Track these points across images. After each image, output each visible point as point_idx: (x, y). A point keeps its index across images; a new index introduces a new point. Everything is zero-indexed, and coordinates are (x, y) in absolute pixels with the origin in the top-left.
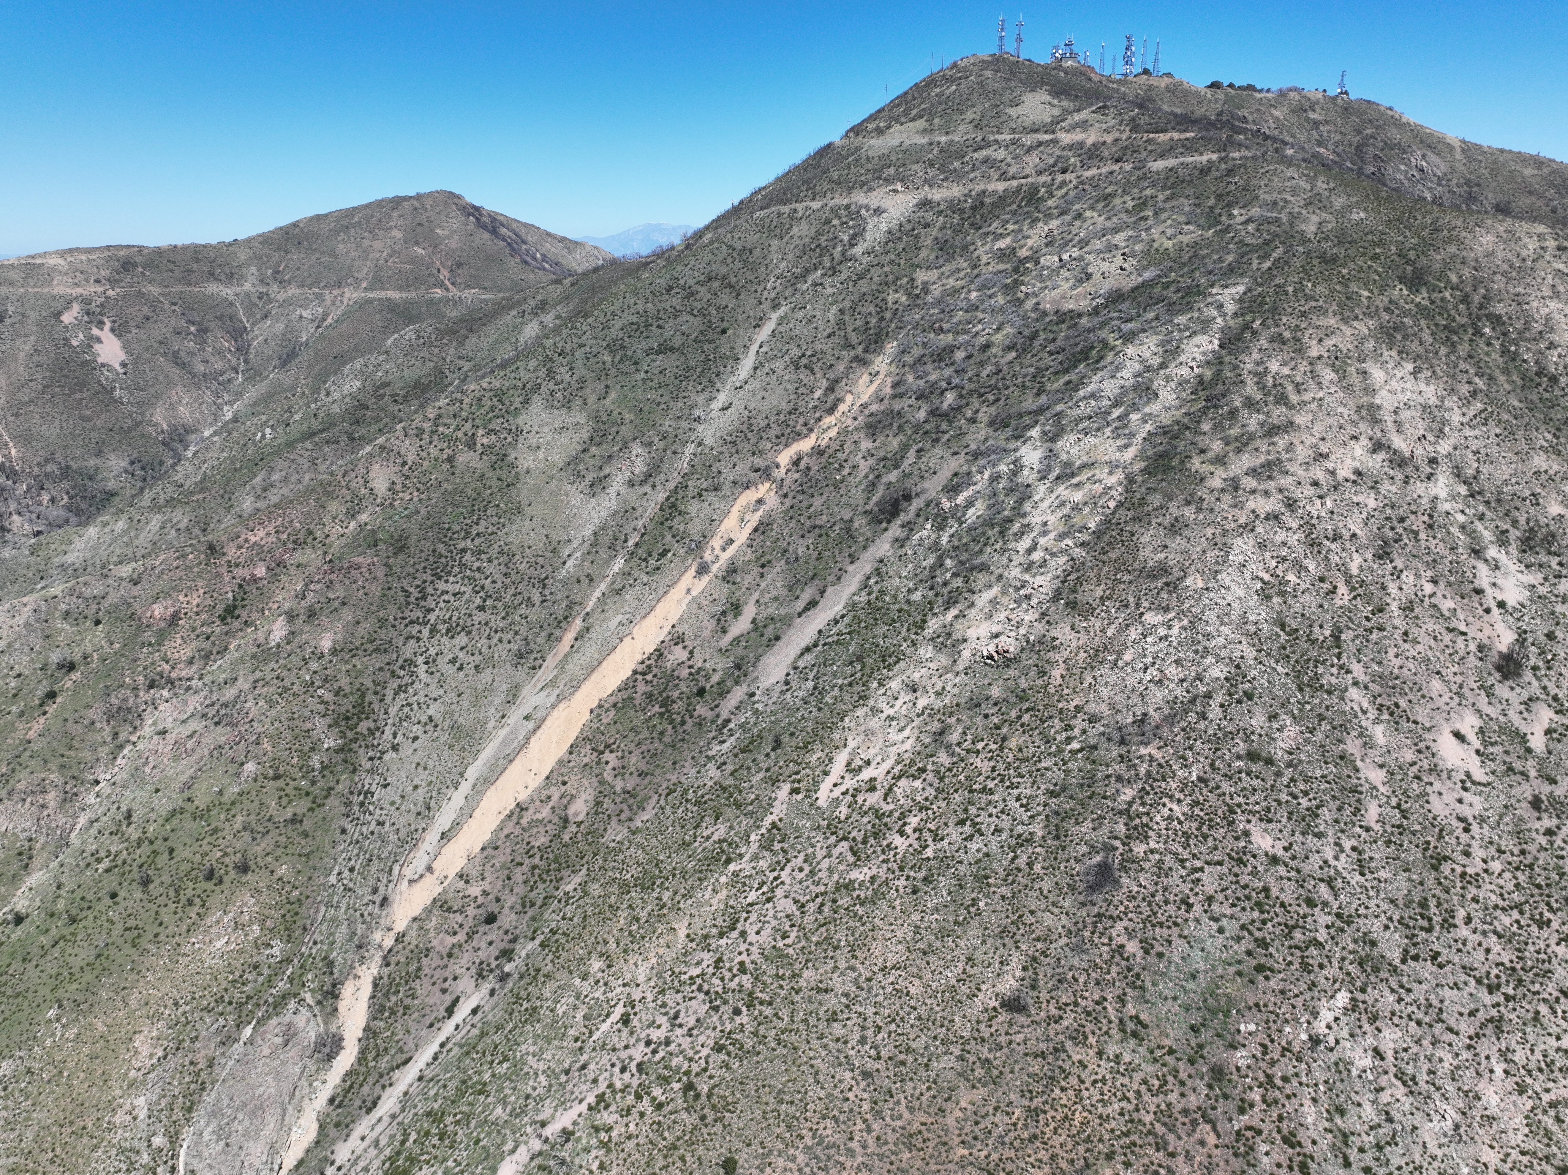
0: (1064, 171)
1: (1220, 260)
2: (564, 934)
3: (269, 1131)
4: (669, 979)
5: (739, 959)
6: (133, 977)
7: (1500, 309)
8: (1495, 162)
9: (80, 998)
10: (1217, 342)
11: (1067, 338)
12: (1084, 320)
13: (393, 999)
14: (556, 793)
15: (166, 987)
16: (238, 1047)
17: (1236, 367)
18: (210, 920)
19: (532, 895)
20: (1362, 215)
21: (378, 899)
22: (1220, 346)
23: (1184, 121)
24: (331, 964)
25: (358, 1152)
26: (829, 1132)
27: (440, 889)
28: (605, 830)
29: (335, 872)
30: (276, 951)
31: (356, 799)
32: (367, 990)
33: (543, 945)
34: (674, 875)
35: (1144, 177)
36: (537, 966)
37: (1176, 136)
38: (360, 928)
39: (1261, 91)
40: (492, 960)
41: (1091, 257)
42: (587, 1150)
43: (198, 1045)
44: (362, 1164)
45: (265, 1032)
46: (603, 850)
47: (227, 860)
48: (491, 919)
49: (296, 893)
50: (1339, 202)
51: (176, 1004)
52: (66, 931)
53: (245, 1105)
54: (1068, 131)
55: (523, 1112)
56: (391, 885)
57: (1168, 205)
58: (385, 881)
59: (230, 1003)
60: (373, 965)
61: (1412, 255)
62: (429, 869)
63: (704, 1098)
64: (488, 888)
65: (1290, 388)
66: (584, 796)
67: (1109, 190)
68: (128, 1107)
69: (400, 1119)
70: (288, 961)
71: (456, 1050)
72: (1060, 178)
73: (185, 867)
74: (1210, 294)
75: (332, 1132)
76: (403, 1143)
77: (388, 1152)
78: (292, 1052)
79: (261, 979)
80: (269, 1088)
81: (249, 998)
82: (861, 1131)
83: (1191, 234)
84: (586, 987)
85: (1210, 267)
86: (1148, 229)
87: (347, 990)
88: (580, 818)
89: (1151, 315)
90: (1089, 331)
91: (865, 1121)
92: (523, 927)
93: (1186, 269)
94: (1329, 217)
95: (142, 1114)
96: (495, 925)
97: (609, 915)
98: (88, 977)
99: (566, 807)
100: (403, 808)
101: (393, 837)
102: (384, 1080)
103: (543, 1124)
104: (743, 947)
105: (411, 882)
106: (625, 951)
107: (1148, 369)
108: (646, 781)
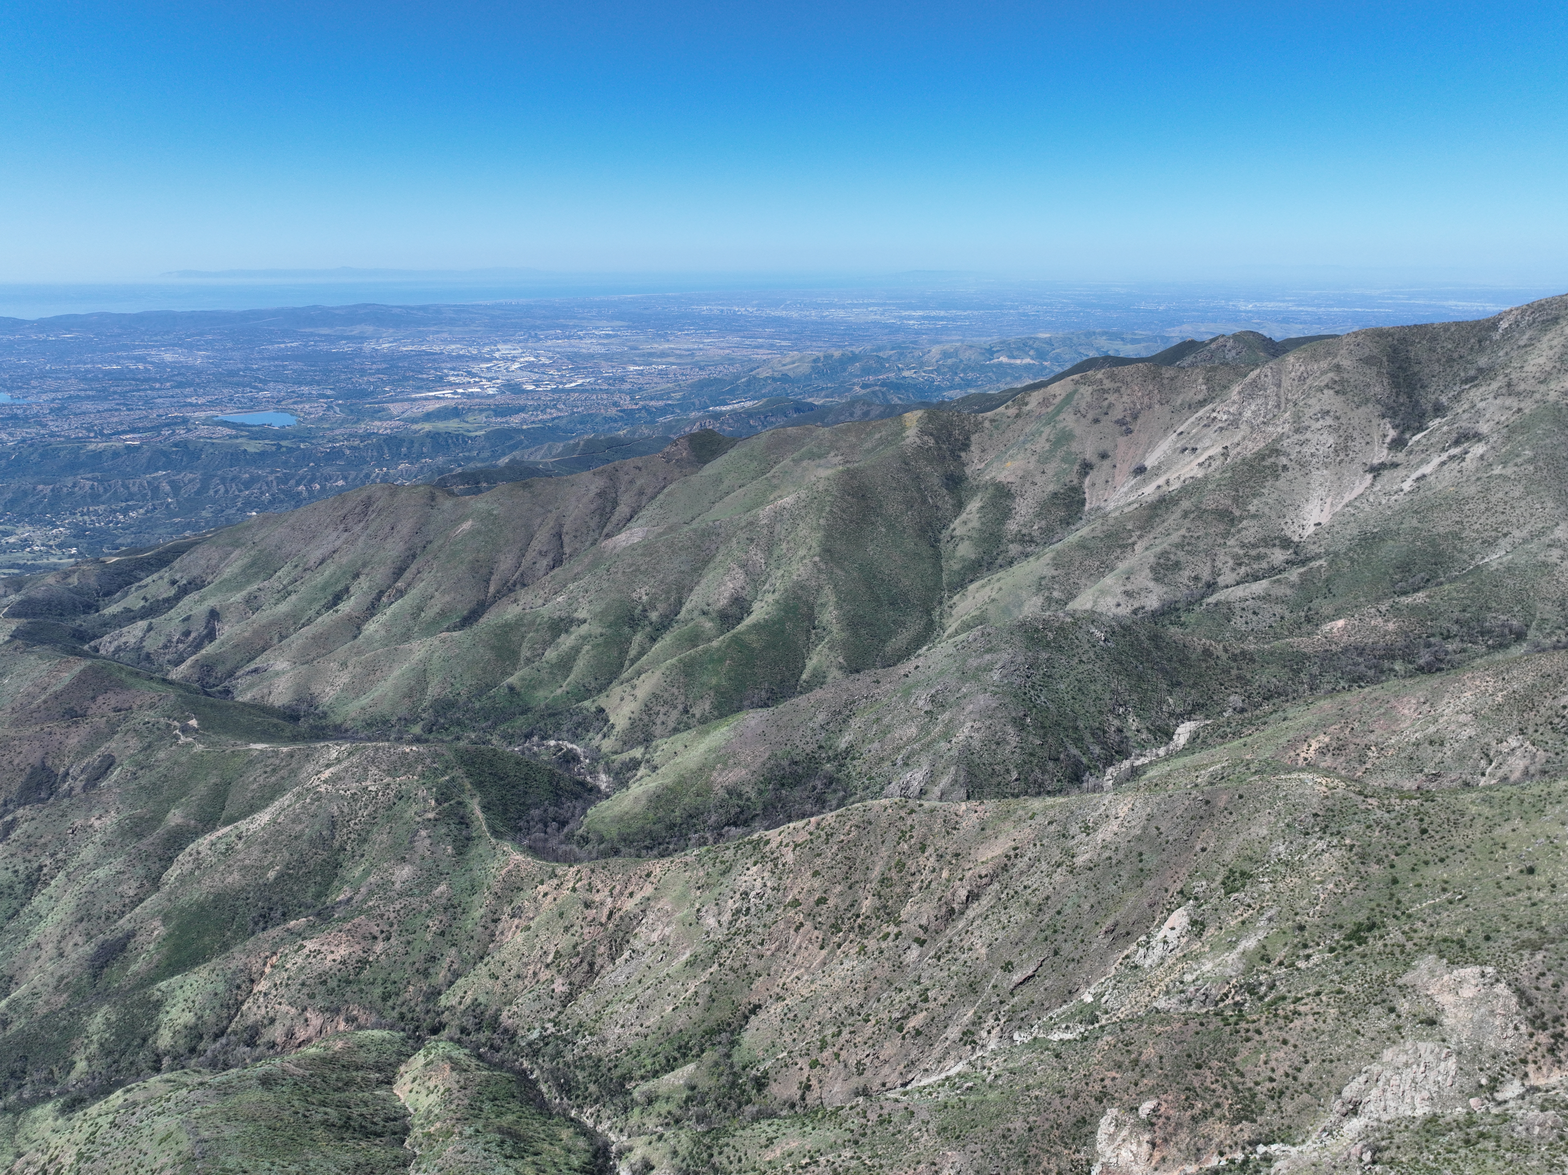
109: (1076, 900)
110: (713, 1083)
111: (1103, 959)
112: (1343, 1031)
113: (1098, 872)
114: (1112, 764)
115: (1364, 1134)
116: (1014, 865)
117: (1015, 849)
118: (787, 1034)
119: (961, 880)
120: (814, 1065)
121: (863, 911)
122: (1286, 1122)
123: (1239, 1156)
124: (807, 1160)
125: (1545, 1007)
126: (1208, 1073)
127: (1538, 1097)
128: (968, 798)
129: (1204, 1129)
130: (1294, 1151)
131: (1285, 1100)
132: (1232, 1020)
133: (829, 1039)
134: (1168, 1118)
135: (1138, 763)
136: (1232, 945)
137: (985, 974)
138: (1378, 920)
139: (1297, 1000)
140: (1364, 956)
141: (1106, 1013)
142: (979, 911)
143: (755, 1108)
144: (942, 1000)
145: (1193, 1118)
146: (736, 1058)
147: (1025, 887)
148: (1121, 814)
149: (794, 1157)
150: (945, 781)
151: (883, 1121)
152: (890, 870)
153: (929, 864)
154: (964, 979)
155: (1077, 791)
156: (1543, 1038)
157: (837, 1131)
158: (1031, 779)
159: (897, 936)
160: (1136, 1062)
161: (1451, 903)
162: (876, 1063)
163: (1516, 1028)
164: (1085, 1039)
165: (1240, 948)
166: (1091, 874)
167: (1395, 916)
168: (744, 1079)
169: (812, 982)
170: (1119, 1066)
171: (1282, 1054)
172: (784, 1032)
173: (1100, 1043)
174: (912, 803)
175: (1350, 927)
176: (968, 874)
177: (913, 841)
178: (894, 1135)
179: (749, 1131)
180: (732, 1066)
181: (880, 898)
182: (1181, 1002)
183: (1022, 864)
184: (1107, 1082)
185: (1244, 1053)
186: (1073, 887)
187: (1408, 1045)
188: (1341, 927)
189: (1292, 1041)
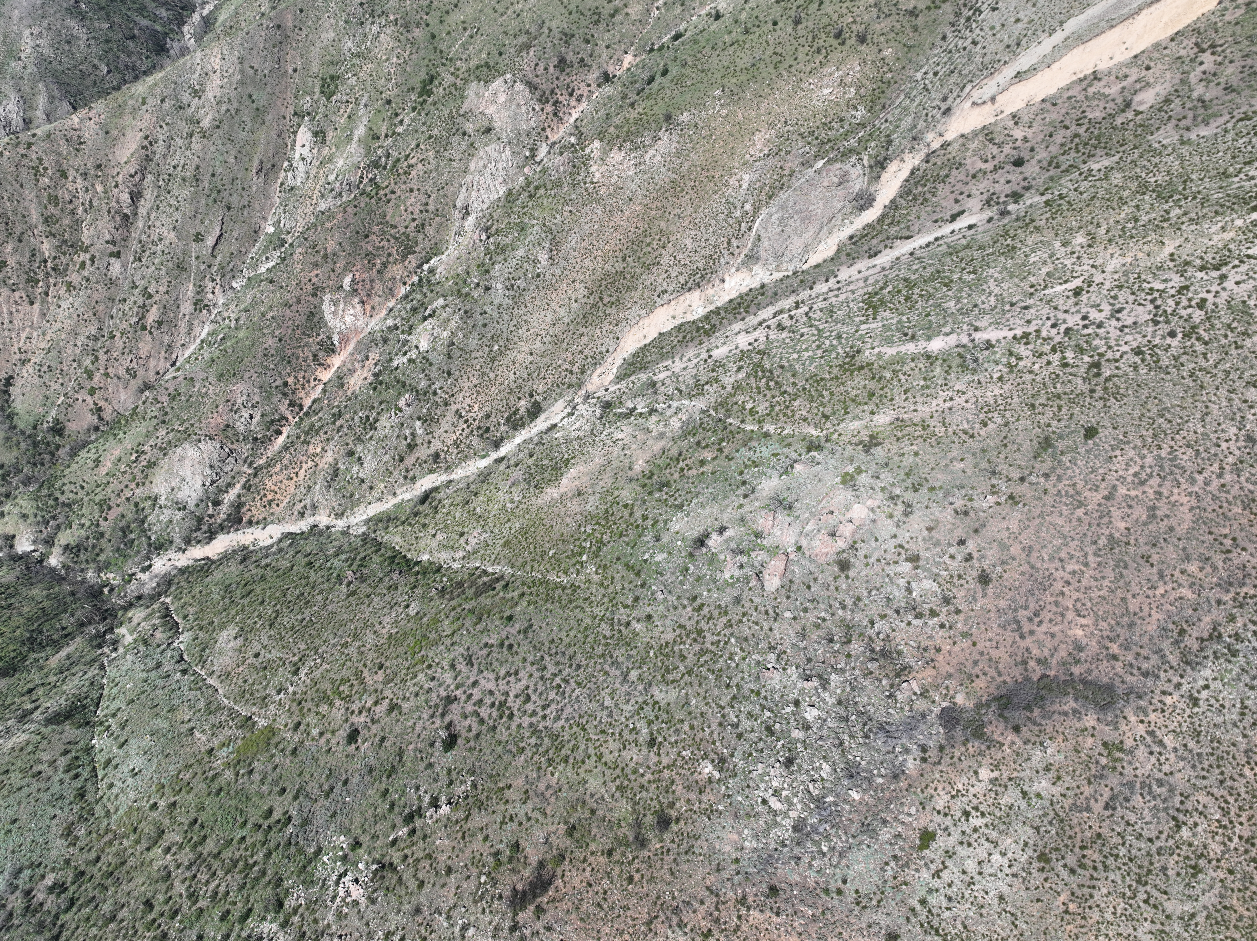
2: (1069, 202)
3: (808, 235)
4: (1132, 280)
5: (1204, 295)
6: (767, 90)
9: (735, 91)
13: (920, 189)
14: (1134, 74)
15: (784, 108)
16: (811, 171)
18: (827, 70)
19: (1062, 158)
21: (944, 107)
24: (890, 142)
25: (853, 279)
26: (1185, 457)
27: (992, 120)
28: (1158, 129)
29: (923, 71)
30: (859, 114)
31: (967, 13)
32: (905, 173)
33: (1047, 203)
34: (1195, 198)
36: (1034, 217)
38: (921, 124)
40: (1003, 195)
42: (997, 363)
43: (788, 157)
44: (852, 287)
45: (830, 170)
46: (1145, 146)
47: (854, 27)
48: (1019, 163)
49: (889, 75)
51: (786, 122)
52: (742, 38)
53: (801, 211)
55: (967, 313)
56: (958, 100)
58: (955, 94)
59: (817, 138)
60: (917, 157)
62: (993, 99)
63: (1102, 379)
64: (1030, 136)
66: (1158, 88)
68: (738, 177)
69: (887, 273)
70: (863, 125)
71: (944, 247)
73: (825, 20)
75: (843, 258)
76: (882, 289)
77: (870, 289)
78: (841, 193)
79: (841, 130)
80: (818, 209)
81: (829, 140)
82: (1212, 472)
84: (1061, 252)
87: (892, 167)
88: (1141, 108)
91: (1221, 468)
92: (1040, 182)
95: (745, 186)
96: (1019, 169)
97: (1114, 204)
98: (743, 78)
99: (1136, 92)
100: (998, 36)
101: (978, 59)
102: (889, 242)
103: (976, 329)
104: (1215, 288)
105: (974, 104)
106: (1110, 241)
108: (1229, 97)
109: (221, 159)
110: (15, 453)
111: (266, 194)
112: (442, 164)
113: (225, 126)
114: (184, 23)
115: (477, 225)
116: (154, 153)
117: (146, 137)
118: (52, 384)
119: (116, 186)
120: (92, 392)
121: (47, 254)
122: (433, 242)
123: (415, 279)
124: (135, 455)
125: (544, 87)
126: (374, 237)
127: (557, 148)
128: (75, 109)
129: (387, 275)
130: (443, 257)
131: (427, 228)
132: (373, 193)
133: (91, 367)
134: (364, 281)
135: (205, 12)
136: (349, 138)
137: (184, 253)
138: (433, 72)
139: (407, 157)
140: (435, 104)
141: (289, 233)
142: (148, 205)
143: (68, 448)
144: (162, 289)
145: (379, 272)
146: (21, 425)
147: (175, 167)
148: (217, 67)
149: (123, 459)
150: (41, 101)
151: (173, 398)
152: (46, 208)
153: (79, 186)
154: (170, 264)
155: (169, 61)
156: (549, 108)
157: (144, 423)
158: (121, 66)
159: (92, 260)
160: (326, 256)
161: (472, 37)
162: (141, 362)
163: (534, 109)
164: (284, 259)
165: (356, 138)
166: (220, 132)
167: (443, 64)
168: (41, 435)
169: (44, 334)
170: (316, 265)
171: (413, 200)
172: (48, 383)
173: (295, 257)
174: (24, 137)
175: (418, 86)
176: (120, 179)
177: (50, 172)
178: (188, 401)
179: (74, 466)
180: (22, 432)
181: (54, 236)
182: (335, 198)
183: (160, 148)
184: (314, 280)
185: (390, 211)
186: (213, 148)
187: (481, 153)
188: (413, 89)
189: (415, 187)
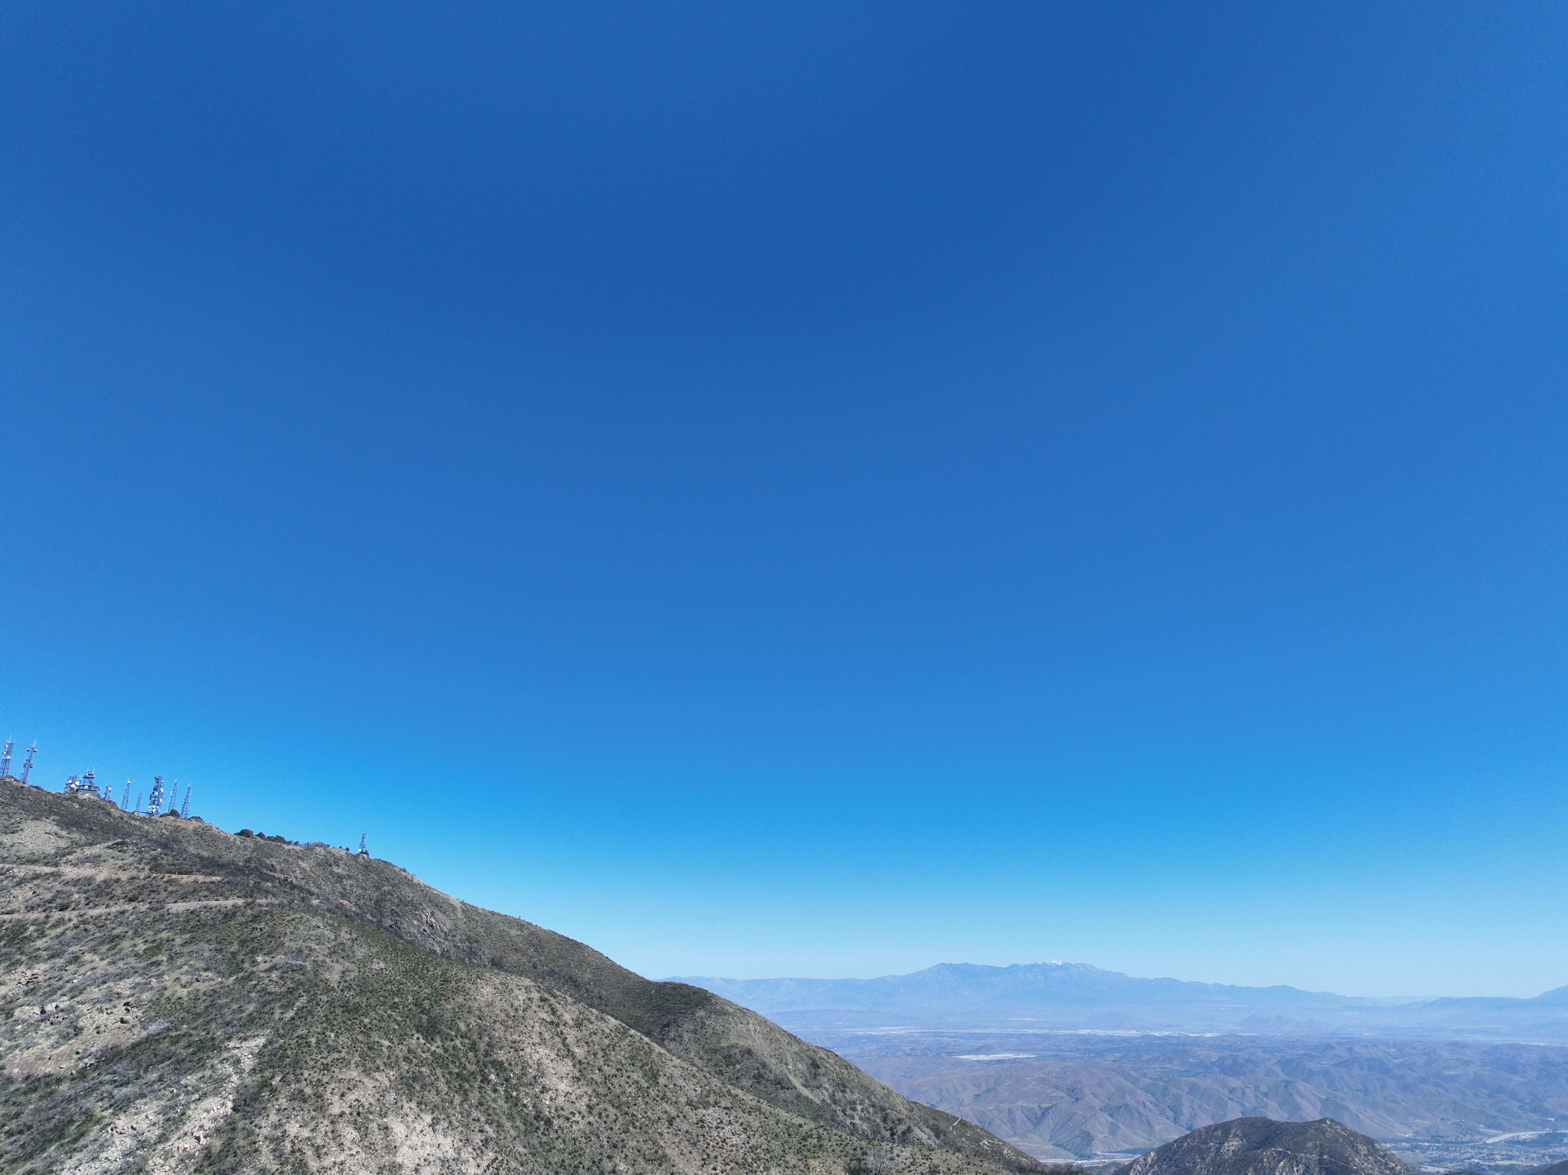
0: (63, 908)
1: (240, 1010)
7: (501, 1056)
8: (488, 923)
10: (230, 1105)
11: (37, 1111)
12: (64, 1087)
17: (250, 1133)
20: (382, 965)
22: (234, 1109)
23: (210, 865)
35: (162, 919)
37: (201, 878)
39: (289, 843)
41: (84, 1008)
50: (361, 952)
54: (75, 865)
57: (185, 950)
61: (427, 1005)
65: (309, 1153)
67: (117, 931)
72: (56, 915)
74: (227, 1049)
83: (210, 981)
85: (228, 1018)
86: (160, 976)
89: (153, 1076)
90: (70, 1100)
93: (201, 1020)
94: (352, 967)
107: (142, 1144)
